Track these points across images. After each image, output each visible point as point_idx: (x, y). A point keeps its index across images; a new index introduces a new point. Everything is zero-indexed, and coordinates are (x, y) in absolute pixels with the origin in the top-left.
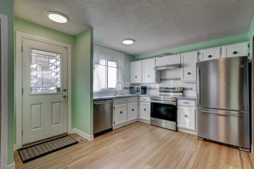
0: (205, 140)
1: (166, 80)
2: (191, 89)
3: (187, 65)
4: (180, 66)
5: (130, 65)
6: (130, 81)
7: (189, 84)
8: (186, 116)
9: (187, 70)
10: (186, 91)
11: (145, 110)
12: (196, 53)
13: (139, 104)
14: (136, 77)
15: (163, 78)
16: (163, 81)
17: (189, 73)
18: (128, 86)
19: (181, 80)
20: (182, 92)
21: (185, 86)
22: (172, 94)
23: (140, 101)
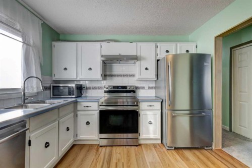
0: (176, 148)
1: (112, 76)
3: (144, 59)
6: (51, 75)
8: (150, 123)
9: (144, 64)
10: (138, 90)
11: (88, 123)
12: (153, 45)
13: (76, 116)
14: (66, 69)
15: (108, 73)
16: (108, 78)
17: (147, 69)
23: (79, 111)
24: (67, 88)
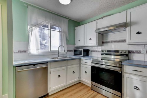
1: (107, 42)
2: (139, 52)
4: (125, 25)
5: (74, 30)
6: (74, 44)
7: (137, 47)
8: (136, 88)
10: (132, 54)
14: (79, 41)
15: (104, 41)
16: (104, 44)
18: (72, 48)
19: (127, 41)
20: (127, 55)
21: (131, 48)
22: (113, 57)
23: (82, 64)
24: (79, 51)
